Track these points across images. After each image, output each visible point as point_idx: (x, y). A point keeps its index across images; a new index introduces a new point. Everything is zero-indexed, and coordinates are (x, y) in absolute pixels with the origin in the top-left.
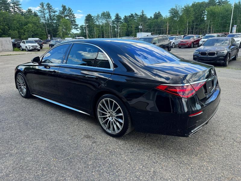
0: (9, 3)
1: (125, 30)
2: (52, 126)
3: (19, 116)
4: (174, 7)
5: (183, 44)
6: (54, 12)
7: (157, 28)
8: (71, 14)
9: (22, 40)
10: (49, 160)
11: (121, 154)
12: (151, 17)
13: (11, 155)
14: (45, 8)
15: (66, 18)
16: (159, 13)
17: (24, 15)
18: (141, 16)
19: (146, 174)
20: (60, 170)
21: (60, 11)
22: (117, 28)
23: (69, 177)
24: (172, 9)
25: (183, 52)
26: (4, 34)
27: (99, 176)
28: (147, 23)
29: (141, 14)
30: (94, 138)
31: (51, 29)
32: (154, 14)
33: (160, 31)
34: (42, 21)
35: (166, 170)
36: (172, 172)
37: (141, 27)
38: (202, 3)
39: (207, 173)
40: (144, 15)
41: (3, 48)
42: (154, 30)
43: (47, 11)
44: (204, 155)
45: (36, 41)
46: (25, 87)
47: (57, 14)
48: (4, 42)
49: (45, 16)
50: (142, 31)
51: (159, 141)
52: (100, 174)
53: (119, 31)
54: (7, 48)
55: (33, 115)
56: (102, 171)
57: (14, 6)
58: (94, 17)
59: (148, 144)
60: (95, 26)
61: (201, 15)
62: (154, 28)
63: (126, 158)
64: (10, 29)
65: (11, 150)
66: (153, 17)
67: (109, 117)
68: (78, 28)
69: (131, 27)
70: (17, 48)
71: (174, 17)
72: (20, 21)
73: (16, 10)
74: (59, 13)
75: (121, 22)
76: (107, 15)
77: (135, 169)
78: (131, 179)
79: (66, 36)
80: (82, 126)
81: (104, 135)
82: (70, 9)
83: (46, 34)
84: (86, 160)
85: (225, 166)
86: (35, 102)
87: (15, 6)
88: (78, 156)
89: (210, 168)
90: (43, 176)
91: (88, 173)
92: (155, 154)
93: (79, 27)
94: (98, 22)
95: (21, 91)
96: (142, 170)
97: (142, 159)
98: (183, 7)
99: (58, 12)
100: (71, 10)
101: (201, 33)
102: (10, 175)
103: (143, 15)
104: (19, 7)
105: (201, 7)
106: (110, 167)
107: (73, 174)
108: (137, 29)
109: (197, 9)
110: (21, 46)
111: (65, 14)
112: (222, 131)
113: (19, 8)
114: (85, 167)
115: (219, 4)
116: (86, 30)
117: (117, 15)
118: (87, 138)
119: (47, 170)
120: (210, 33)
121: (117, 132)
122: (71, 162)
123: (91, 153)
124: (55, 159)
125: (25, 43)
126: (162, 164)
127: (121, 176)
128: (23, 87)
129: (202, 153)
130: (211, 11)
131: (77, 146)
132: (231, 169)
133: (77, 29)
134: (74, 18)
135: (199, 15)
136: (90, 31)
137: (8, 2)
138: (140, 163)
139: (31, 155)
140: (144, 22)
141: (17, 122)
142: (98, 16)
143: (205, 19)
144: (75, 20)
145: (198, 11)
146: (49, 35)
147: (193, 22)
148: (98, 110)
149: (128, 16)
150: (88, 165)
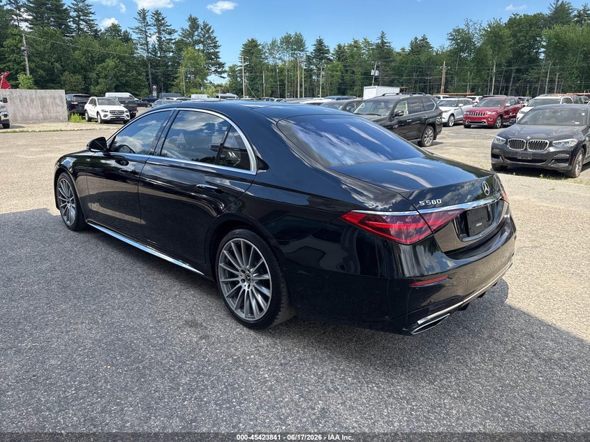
0: (66, 9)
1: (336, 80)
2: (119, 296)
3: (53, 270)
4: (462, 26)
5: (475, 118)
6: (170, 33)
7: (418, 76)
8: (209, 37)
9: (90, 97)
10: (97, 368)
11: (258, 367)
12: (403, 49)
13: (19, 351)
14: (150, 23)
15: (197, 48)
16: (424, 39)
17: (99, 37)
18: (378, 45)
19: (304, 412)
20: (115, 390)
21: (183, 30)
22: (318, 75)
23: (131, 406)
24: (458, 31)
25: (474, 138)
26: (53, 81)
27: (196, 409)
28: (393, 64)
29: (380, 41)
30: (206, 328)
31: (160, 71)
32: (412, 43)
33: (425, 83)
34: (141, 52)
35: (351, 408)
36: (365, 413)
37: (377, 72)
38: (535, 15)
39: (445, 422)
40: (386, 43)
41: (46, 113)
42: (409, 82)
43: (153, 30)
44: (451, 382)
45: (122, 101)
46: (74, 206)
47: (176, 36)
48: (48, 100)
49: (148, 42)
50: (378, 82)
51: (352, 345)
52: (199, 406)
53: (322, 80)
54: (54, 115)
55: (84, 269)
56: (205, 399)
57: (78, 16)
58: (263, 47)
59: (326, 348)
60: (265, 67)
61: (531, 47)
62: (409, 75)
63: (266, 376)
64: (64, 71)
65: (21, 342)
66: (408, 49)
67: (243, 281)
68: (225, 72)
69: (353, 72)
70: (77, 116)
71: (462, 50)
72: (89, 51)
73: (83, 25)
74: (181, 34)
75: (329, 59)
76: (295, 43)
77: (282, 401)
78: (267, 421)
79: (194, 90)
80: (186, 299)
81: (230, 322)
82: (207, 25)
83: (149, 84)
84: (176, 374)
85: (494, 411)
86: (94, 241)
87: (80, 16)
88: (162, 363)
89: (454, 412)
90: (76, 399)
91: (174, 401)
92: (336, 371)
93: (227, 69)
94: (274, 57)
95: (65, 214)
96: (296, 405)
97: (304, 380)
98: (485, 25)
99: (180, 32)
100: (210, 28)
101: (528, 92)
102: (8, 392)
103: (383, 43)
104: (91, 18)
105: (531, 26)
106: (226, 392)
107: (142, 400)
108: (367, 79)
109: (520, 32)
110: (86, 110)
111: (196, 38)
112: (513, 331)
113: (90, 20)
114: (171, 388)
115: (577, 21)
116: (241, 77)
117: (320, 43)
118: (191, 326)
119: (86, 388)
120: (551, 91)
121: (258, 316)
122: (143, 375)
123: (193, 359)
124: (109, 367)
125: (95, 104)
126: (345, 393)
127: (246, 414)
128: (70, 204)
129: (447, 378)
130: (557, 36)
131: (165, 343)
132: (506, 419)
133: (220, 73)
134: (216, 47)
135: (526, 47)
136: (252, 80)
137: (64, 8)
138: (295, 389)
139: (59, 354)
140: (384, 61)
141: (45, 282)
142: (273, 43)
143: (542, 56)
144: (218, 52)
145: (524, 36)
146: (154, 87)
147: (509, 63)
148: (221, 265)
149: (346, 45)
150: (178, 384)
